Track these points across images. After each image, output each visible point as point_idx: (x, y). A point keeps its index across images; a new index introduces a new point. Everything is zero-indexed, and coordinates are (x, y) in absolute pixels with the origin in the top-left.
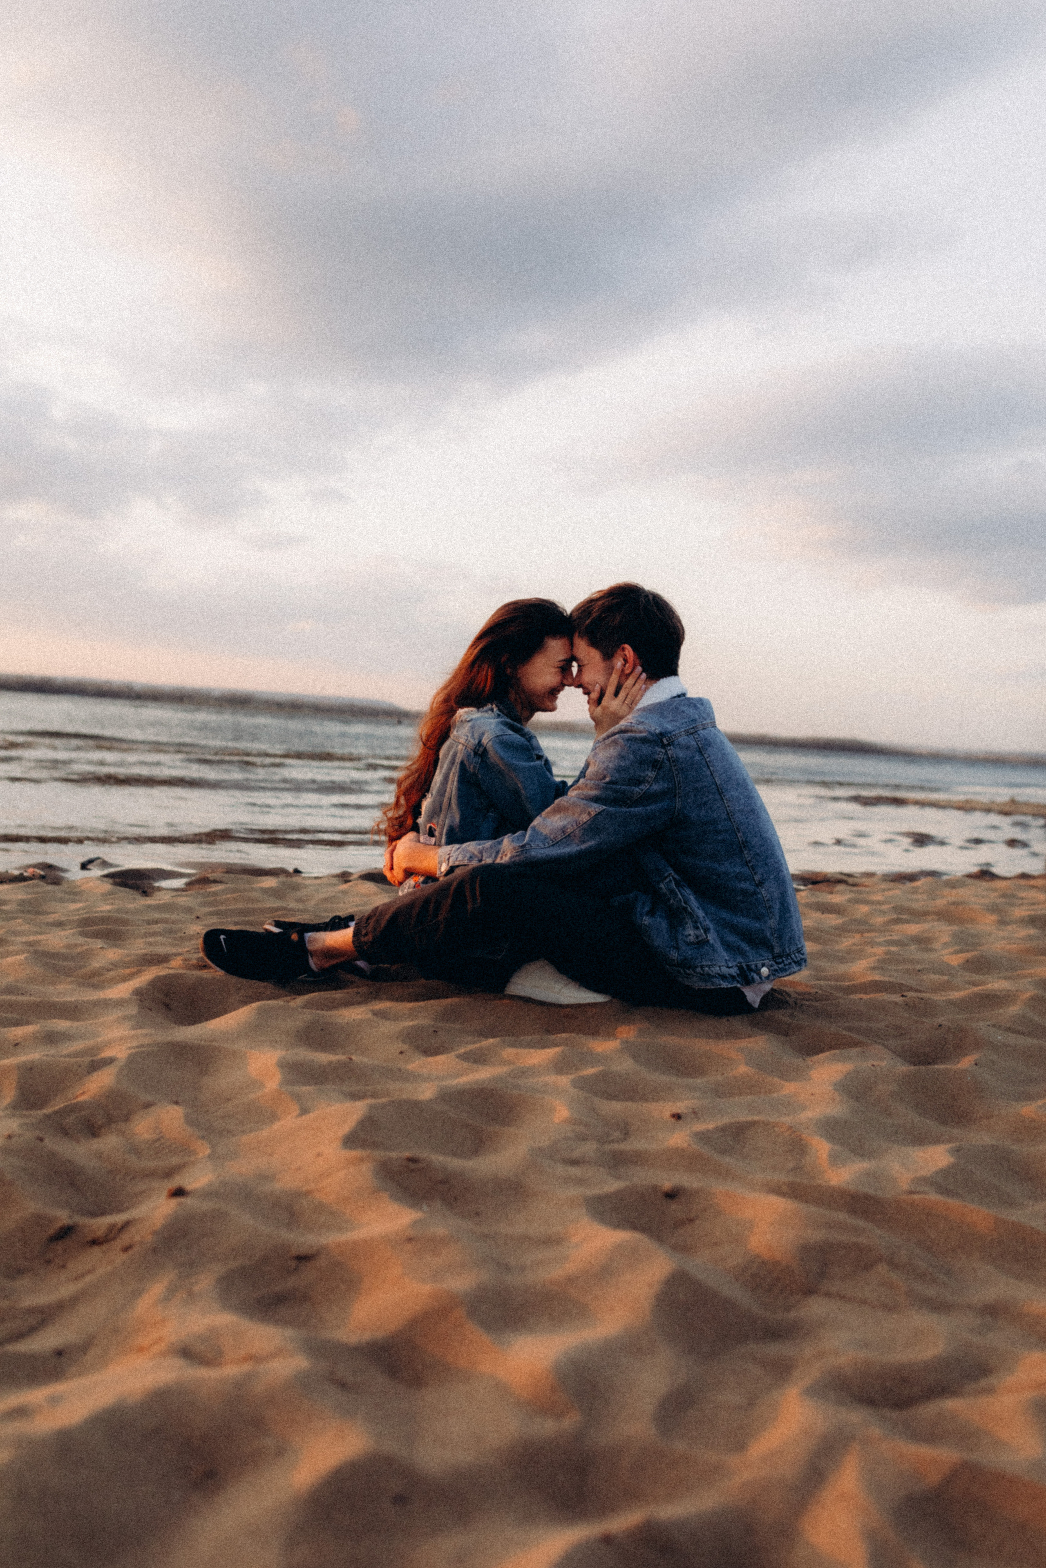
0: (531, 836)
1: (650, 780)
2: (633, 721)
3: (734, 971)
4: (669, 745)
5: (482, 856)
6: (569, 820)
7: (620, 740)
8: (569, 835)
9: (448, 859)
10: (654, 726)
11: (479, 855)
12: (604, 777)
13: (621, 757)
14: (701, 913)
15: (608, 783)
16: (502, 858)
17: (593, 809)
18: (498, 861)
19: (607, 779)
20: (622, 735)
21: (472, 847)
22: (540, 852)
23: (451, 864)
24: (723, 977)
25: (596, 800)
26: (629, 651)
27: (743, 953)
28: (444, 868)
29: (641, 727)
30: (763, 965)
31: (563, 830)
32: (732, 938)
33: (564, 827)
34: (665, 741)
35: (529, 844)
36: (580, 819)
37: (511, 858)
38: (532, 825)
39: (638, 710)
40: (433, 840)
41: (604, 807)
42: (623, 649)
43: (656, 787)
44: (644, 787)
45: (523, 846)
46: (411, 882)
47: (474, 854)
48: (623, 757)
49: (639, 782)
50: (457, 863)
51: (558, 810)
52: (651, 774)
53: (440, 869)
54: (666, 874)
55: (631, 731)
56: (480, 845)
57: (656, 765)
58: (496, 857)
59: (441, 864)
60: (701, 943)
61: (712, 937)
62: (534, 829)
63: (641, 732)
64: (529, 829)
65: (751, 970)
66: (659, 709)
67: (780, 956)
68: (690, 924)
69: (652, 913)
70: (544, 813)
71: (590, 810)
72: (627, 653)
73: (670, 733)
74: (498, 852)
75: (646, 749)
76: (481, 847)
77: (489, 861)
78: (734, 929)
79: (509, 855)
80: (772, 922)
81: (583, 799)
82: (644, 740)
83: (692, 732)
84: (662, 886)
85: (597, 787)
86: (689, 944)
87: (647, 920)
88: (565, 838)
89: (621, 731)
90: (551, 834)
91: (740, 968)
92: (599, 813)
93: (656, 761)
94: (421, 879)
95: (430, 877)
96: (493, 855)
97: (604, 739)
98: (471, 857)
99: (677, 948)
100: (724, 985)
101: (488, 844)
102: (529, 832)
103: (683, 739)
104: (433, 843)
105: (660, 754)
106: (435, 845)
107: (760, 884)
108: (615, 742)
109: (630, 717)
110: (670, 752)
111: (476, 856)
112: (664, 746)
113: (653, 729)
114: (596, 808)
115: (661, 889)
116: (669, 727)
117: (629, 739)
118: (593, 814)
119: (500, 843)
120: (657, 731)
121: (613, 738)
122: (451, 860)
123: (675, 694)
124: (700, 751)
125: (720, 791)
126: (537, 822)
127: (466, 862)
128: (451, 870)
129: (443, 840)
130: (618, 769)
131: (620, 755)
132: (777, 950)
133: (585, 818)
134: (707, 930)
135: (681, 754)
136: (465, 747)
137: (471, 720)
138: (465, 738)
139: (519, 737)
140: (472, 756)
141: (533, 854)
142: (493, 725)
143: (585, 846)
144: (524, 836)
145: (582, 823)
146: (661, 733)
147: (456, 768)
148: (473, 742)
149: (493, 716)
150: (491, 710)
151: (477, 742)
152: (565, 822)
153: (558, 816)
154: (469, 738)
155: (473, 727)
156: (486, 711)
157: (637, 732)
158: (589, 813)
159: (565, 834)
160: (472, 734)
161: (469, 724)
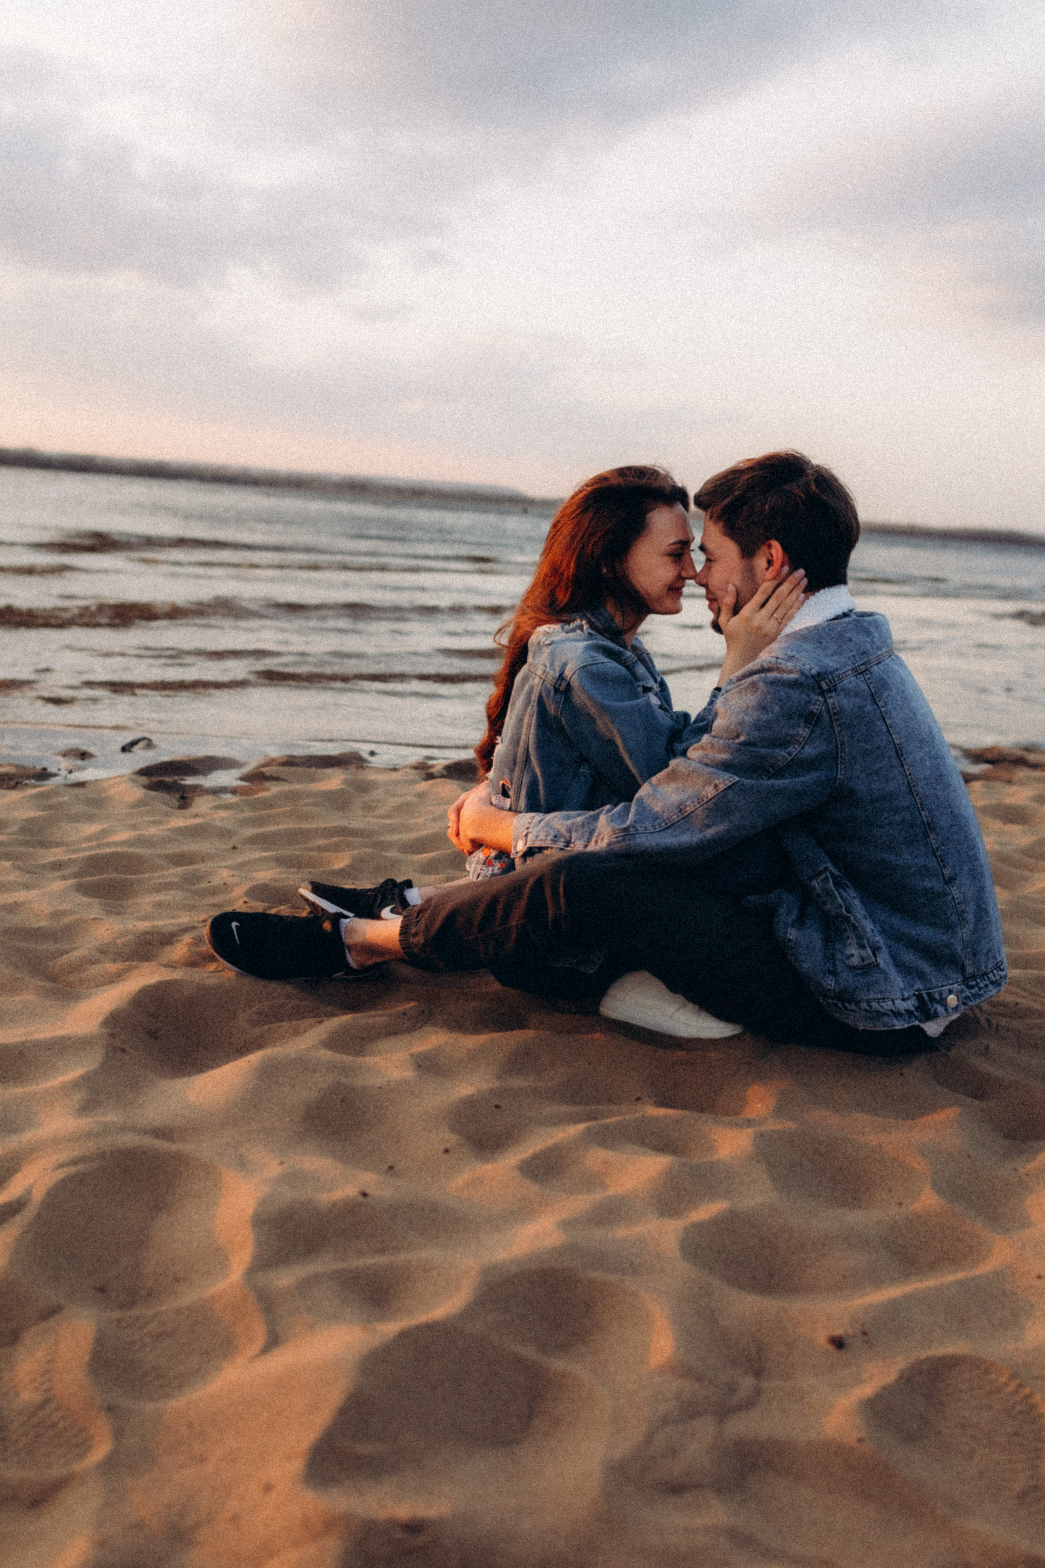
0: (638, 813)
1: (801, 740)
2: (779, 655)
3: (910, 1004)
4: (829, 691)
5: (571, 837)
6: (689, 792)
7: (761, 684)
8: (688, 815)
9: (526, 835)
10: (809, 661)
11: (567, 835)
12: (738, 736)
13: (762, 707)
14: (868, 925)
15: (743, 744)
16: (596, 842)
17: (721, 780)
18: (592, 847)
19: (742, 739)
20: (763, 675)
21: (557, 820)
22: (648, 839)
23: (529, 844)
24: (897, 1014)
25: (726, 766)
26: (776, 549)
27: (921, 976)
28: (521, 847)
29: (790, 665)
30: (950, 992)
31: (680, 808)
32: (909, 957)
33: (681, 804)
34: (824, 686)
35: (634, 827)
36: (704, 793)
37: (609, 845)
38: (637, 796)
39: (787, 636)
40: (508, 802)
41: (737, 779)
42: (770, 546)
43: (809, 751)
44: (794, 750)
45: (626, 830)
46: (480, 855)
47: (559, 831)
48: (764, 708)
49: (785, 743)
50: (538, 844)
51: (674, 777)
52: (803, 732)
53: (515, 847)
54: (822, 868)
55: (778, 669)
56: (568, 818)
57: (811, 719)
58: (589, 841)
59: (518, 839)
60: (868, 968)
61: (883, 960)
62: (640, 800)
63: (791, 672)
64: (634, 801)
65: (932, 999)
66: (816, 635)
67: (974, 977)
68: (852, 940)
69: (800, 922)
70: (654, 779)
71: (717, 782)
72: (773, 552)
73: (831, 673)
74: (591, 833)
75: (796, 696)
76: (570, 822)
77: (578, 846)
78: (913, 944)
79: (606, 841)
80: (965, 932)
81: (707, 765)
82: (794, 685)
83: (862, 671)
84: (814, 883)
85: (726, 749)
86: (852, 968)
87: (792, 934)
88: (684, 818)
89: (763, 670)
90: (663, 812)
91: (919, 997)
92: (729, 787)
93: (812, 713)
94: (493, 853)
95: (504, 856)
96: (586, 835)
97: (740, 679)
98: (556, 837)
99: (833, 973)
100: (899, 1025)
101: (580, 817)
102: (633, 807)
103: (850, 682)
104: (508, 806)
105: (817, 704)
106: (510, 809)
107: (950, 881)
108: (755, 686)
109: (775, 646)
110: (830, 701)
111: (562, 836)
112: (822, 693)
113: (808, 667)
114: (725, 780)
115: (814, 888)
116: (831, 663)
117: (775, 683)
118: (722, 787)
119: (596, 818)
120: (814, 672)
121: (750, 680)
122: (530, 837)
123: (839, 612)
124: (874, 698)
125: (899, 753)
126: (644, 791)
127: (548, 843)
128: (530, 852)
129: (523, 803)
130: (757, 726)
131: (759, 704)
132: (970, 970)
133: (710, 792)
134: (875, 950)
135: (846, 703)
136: (542, 681)
137: (552, 643)
138: (544, 668)
139: (616, 664)
140: (552, 693)
141: (639, 840)
142: (580, 650)
143: (710, 832)
144: (627, 810)
145: (706, 800)
146: (819, 674)
147: (533, 707)
148: (553, 674)
149: (583, 636)
150: (581, 627)
151: (557, 674)
152: (683, 796)
153: (673, 785)
154: (548, 669)
155: (552, 654)
156: (573, 630)
157: (784, 671)
158: (716, 786)
159: (682, 814)
160: (552, 665)
161: (547, 650)
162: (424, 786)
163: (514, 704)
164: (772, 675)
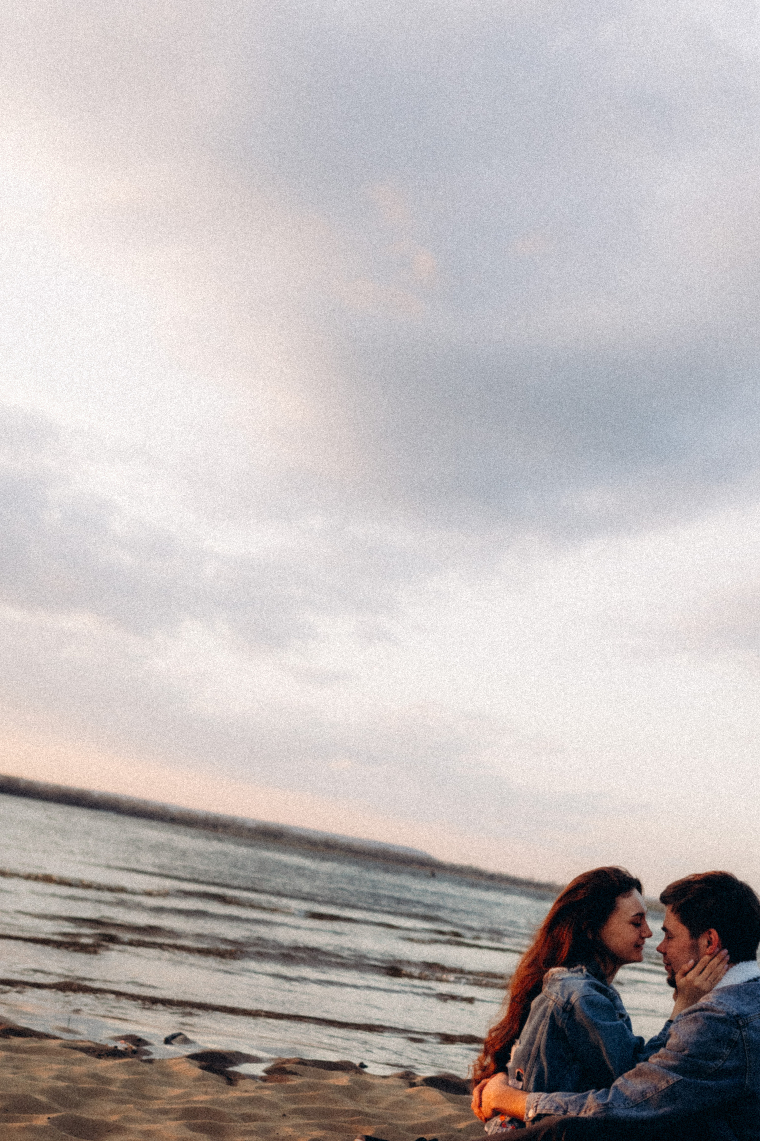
0: (614, 1095)
1: (724, 1056)
2: (712, 1001)
4: (744, 1026)
5: (567, 1108)
6: (649, 1084)
7: (699, 1018)
8: (647, 1099)
9: (536, 1106)
10: (731, 1006)
11: (565, 1107)
12: (684, 1050)
13: (699, 1032)
15: (687, 1056)
16: (585, 1112)
17: (670, 1077)
18: (582, 1115)
19: (686, 1052)
20: (701, 1013)
21: (558, 1097)
22: (621, 1112)
23: (538, 1112)
25: (674, 1069)
26: (713, 933)
28: (531, 1114)
29: (720, 1008)
31: (643, 1093)
33: (643, 1092)
34: (740, 1023)
35: (612, 1103)
36: (659, 1085)
37: (594, 1114)
38: (614, 1084)
39: (718, 989)
40: (521, 1085)
41: (682, 1078)
42: (710, 932)
44: (719, 1063)
45: (605, 1105)
46: (498, 1120)
47: (559, 1105)
48: (701, 1033)
49: (715, 1057)
50: (544, 1112)
51: (639, 1074)
52: (725, 1052)
53: (527, 1114)
55: (710, 1010)
56: (566, 1096)
57: (730, 1043)
58: (580, 1111)
59: (528, 1109)
62: (616, 1087)
63: (719, 1012)
64: (612, 1088)
66: (736, 991)
70: (626, 1075)
71: (668, 1079)
72: (712, 936)
73: (745, 1016)
74: (581, 1107)
75: (722, 1028)
76: (566, 1099)
77: (573, 1114)
79: (592, 1111)
81: (661, 1067)
82: (721, 1021)
85: (675, 1058)
88: (645, 1101)
89: (702, 1009)
90: (630, 1096)
92: (676, 1083)
93: (731, 1040)
95: (517, 1120)
96: (578, 1108)
97: (686, 1014)
98: (557, 1107)
101: (574, 1097)
102: (612, 1092)
103: (756, 1022)
104: (521, 1087)
105: (734, 1034)
106: (522, 1089)
108: (695, 1019)
109: (710, 995)
110: (744, 1033)
111: (562, 1107)
112: (739, 1027)
113: (730, 1010)
114: (674, 1078)
116: (746, 1009)
117: (709, 1018)
118: (671, 1082)
119: (585, 1097)
120: (734, 1013)
121: (693, 1015)
122: (538, 1108)
123: (751, 977)
126: (619, 1082)
127: (552, 1112)
128: (538, 1117)
129: (531, 1086)
130: (696, 1044)
133: (663, 1085)
135: (754, 1036)
136: (554, 1004)
137: (563, 979)
138: (556, 995)
139: (604, 997)
140: (561, 1012)
141: (615, 1112)
142: (582, 985)
143: (661, 1111)
144: (607, 1094)
145: (660, 1090)
146: (738, 1016)
147: (546, 1021)
148: (562, 1000)
149: (582, 977)
150: (581, 970)
151: (565, 1000)
152: (645, 1086)
153: (639, 1080)
154: (559, 996)
155: (563, 986)
156: (576, 972)
157: (715, 1011)
158: (668, 1081)
159: (644, 1098)
160: (562, 993)
161: (560, 983)
162: (410, 1091)
163: (532, 1018)
164: (708, 1013)
